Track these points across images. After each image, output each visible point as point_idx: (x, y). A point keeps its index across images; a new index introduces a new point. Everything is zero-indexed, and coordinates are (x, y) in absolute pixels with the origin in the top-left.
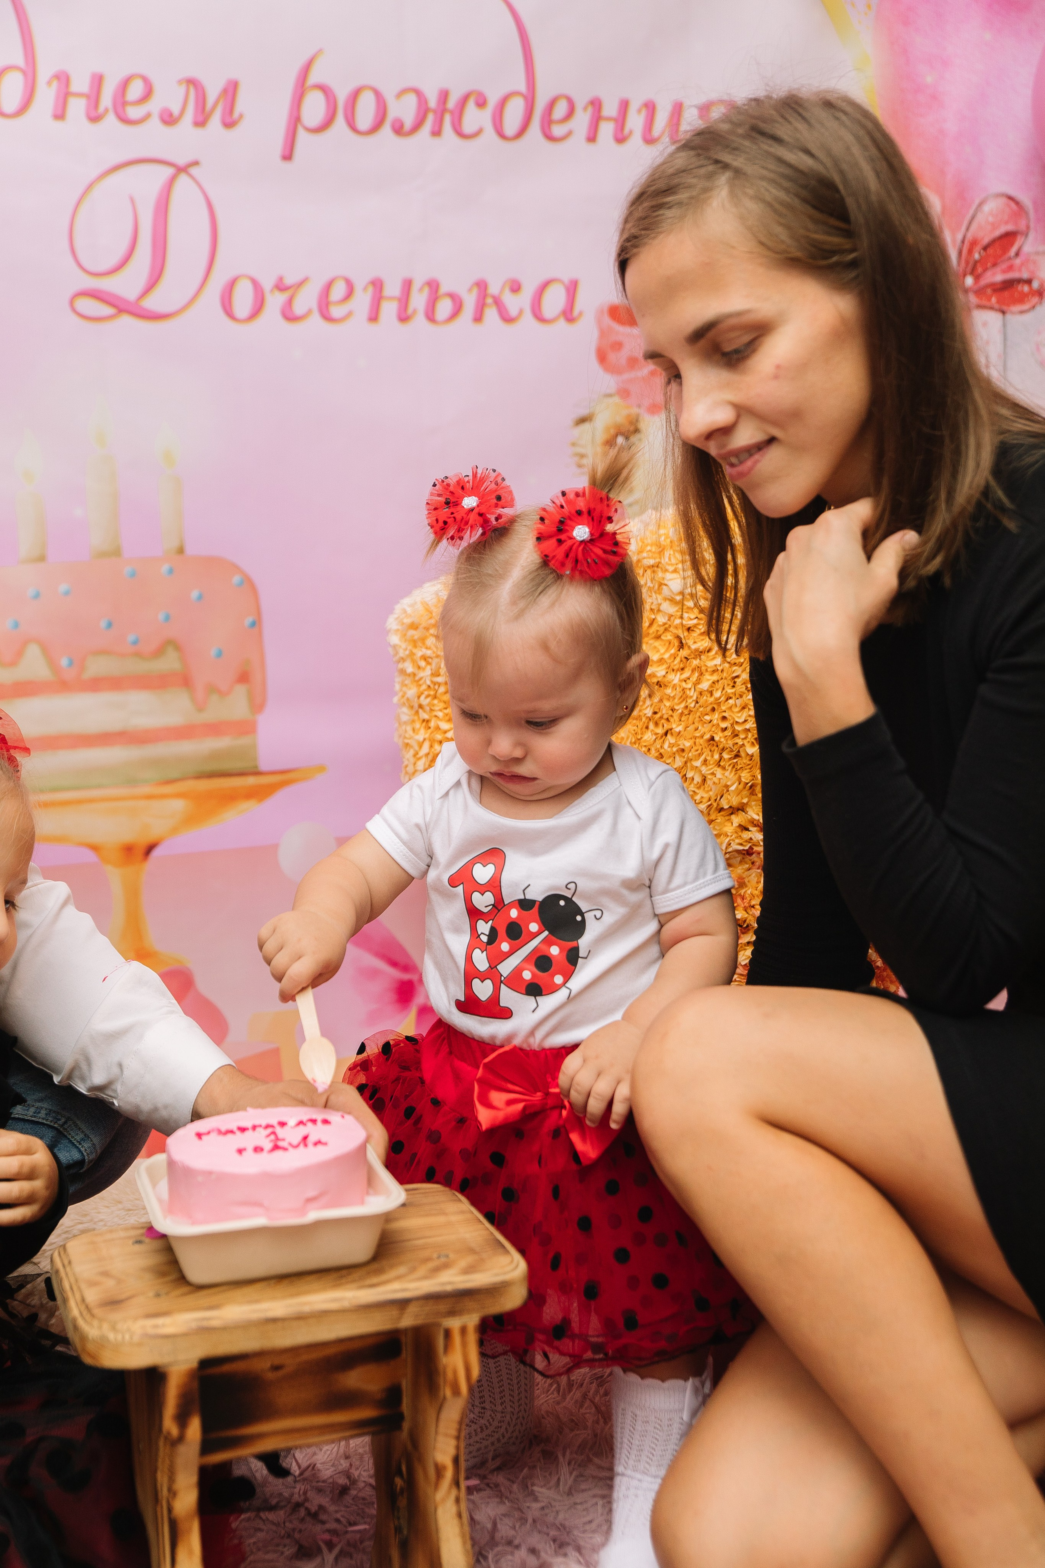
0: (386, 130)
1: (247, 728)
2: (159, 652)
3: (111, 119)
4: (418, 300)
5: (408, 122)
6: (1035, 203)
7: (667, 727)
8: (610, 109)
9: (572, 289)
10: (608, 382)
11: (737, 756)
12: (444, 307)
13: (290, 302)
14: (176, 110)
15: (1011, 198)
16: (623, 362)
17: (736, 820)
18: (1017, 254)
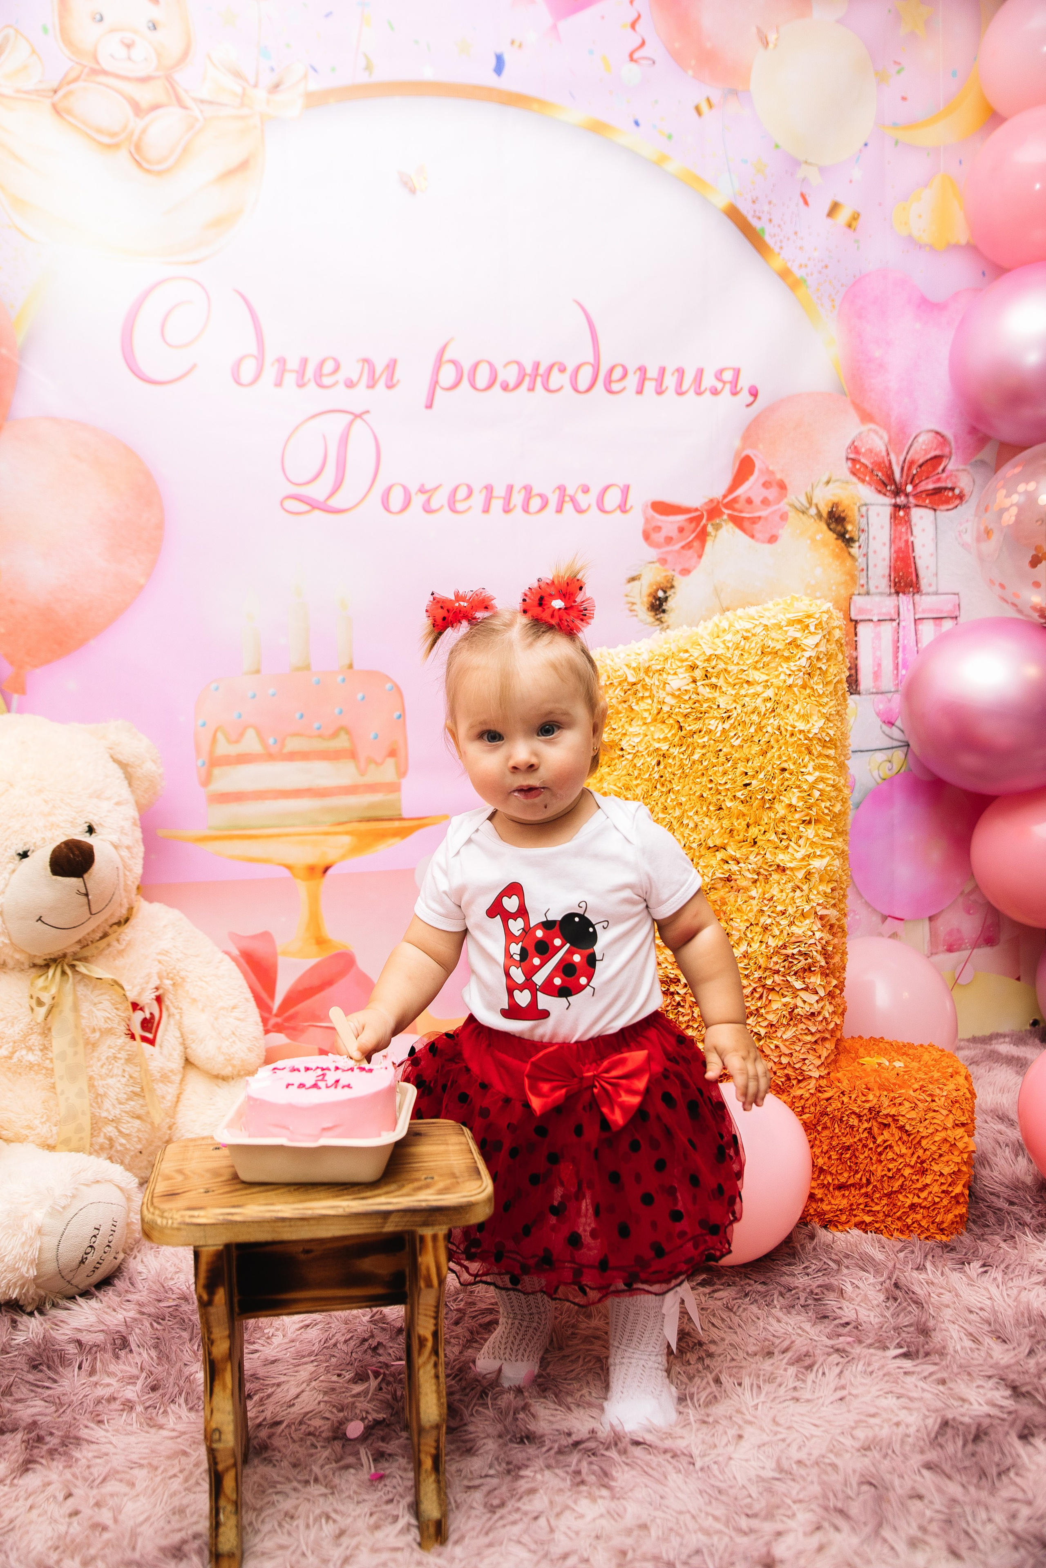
0: (497, 387)
1: (394, 788)
2: (335, 735)
3: (312, 385)
4: (518, 499)
5: (512, 383)
6: (955, 437)
7: (669, 787)
8: (652, 373)
9: (625, 491)
10: (652, 553)
11: (720, 809)
12: (535, 503)
13: (428, 500)
14: (355, 379)
15: (937, 433)
16: (662, 540)
17: (720, 855)
18: (943, 470)
